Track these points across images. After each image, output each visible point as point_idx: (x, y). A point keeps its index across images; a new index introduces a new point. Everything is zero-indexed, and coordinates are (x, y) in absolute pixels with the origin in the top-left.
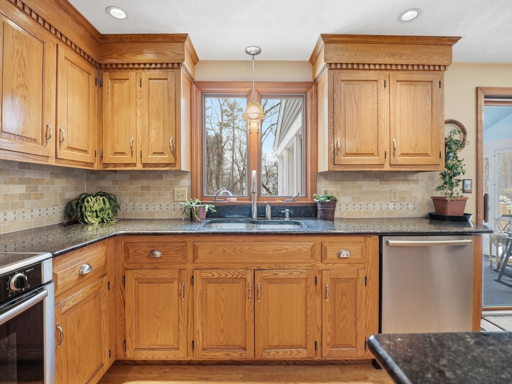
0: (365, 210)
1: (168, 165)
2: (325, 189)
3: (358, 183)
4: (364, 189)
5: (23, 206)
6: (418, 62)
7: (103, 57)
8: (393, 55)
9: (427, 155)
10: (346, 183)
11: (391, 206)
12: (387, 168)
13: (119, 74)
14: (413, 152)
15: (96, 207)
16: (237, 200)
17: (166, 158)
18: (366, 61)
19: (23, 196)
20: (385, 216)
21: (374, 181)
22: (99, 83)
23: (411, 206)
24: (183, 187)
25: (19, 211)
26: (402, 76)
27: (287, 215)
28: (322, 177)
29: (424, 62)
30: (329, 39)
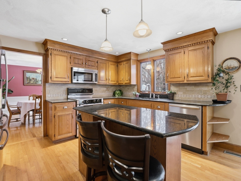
0: (188, 97)
1: (129, 83)
2: (173, 89)
3: (185, 87)
4: (188, 89)
5: (106, 92)
6: (197, 42)
7: (118, 60)
8: (186, 42)
9: (202, 76)
10: (181, 87)
11: (200, 96)
12: (185, 82)
13: (121, 64)
14: (195, 76)
15: (117, 93)
16: (148, 92)
17: (128, 82)
18: (176, 46)
19: (106, 90)
20: (197, 100)
21: (191, 86)
22: (117, 66)
23: (209, 96)
24: (136, 88)
25: (105, 93)
26: (191, 48)
27: (159, 97)
28: (172, 85)
29: (199, 41)
30: (164, 43)
